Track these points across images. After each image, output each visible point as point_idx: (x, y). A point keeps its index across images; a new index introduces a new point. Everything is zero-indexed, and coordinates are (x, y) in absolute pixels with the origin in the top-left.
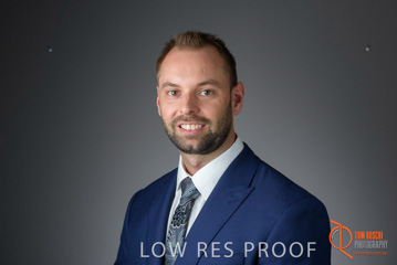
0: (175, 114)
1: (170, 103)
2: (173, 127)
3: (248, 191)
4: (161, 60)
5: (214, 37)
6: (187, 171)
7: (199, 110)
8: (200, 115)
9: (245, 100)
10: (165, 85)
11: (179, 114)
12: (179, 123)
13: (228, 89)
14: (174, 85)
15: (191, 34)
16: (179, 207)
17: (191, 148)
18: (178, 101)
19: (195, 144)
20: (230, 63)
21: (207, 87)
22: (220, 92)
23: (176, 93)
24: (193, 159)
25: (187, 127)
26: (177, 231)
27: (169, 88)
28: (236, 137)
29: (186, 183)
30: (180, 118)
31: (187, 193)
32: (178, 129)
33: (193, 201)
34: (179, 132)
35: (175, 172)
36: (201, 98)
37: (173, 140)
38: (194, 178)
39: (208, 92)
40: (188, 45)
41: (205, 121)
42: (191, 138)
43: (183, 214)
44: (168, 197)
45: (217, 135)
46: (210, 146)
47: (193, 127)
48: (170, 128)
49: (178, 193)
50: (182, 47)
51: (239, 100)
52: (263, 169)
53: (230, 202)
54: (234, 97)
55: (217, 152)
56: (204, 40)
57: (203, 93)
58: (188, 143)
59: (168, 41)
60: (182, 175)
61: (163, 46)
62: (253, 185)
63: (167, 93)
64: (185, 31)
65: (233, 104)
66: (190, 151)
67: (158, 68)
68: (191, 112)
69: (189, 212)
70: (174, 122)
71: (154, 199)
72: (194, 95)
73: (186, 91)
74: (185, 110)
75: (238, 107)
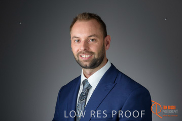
0: (78, 50)
1: (76, 46)
2: (78, 56)
3: (114, 85)
4: (72, 26)
5: (95, 15)
6: (85, 76)
7: (89, 48)
8: (89, 50)
9: (111, 43)
10: (73, 38)
11: (80, 51)
12: (80, 55)
13: (103, 38)
14: (77, 37)
15: (84, 14)
16: (82, 93)
17: (86, 65)
18: (80, 44)
19: (88, 64)
20: (103, 26)
21: (92, 38)
22: (98, 40)
23: (78, 41)
24: (88, 71)
25: (84, 56)
26: (82, 104)
27: (75, 39)
28: (107, 61)
29: (85, 82)
30: (81, 52)
31: (86, 86)
32: (80, 57)
33: (88, 90)
34: (80, 59)
35: (80, 77)
36: (90, 43)
37: (78, 62)
38: (89, 80)
39: (93, 40)
40: (83, 19)
41: (92, 53)
42: (86, 61)
43: (84, 96)
44: (77, 89)
45: (98, 60)
46: (95, 65)
47: (87, 56)
48: (76, 57)
49: (82, 87)
50: (80, 20)
51: (108, 43)
52: (120, 75)
53: (105, 90)
54: (105, 42)
55: (98, 67)
56: (90, 16)
57: (91, 41)
58: (85, 63)
59: (75, 18)
60: (83, 78)
61: (72, 20)
62: (116, 82)
63: (75, 41)
64: (82, 13)
65: (105, 45)
66: (86, 67)
67: (70, 30)
68: (85, 50)
69: (87, 95)
70: (78, 54)
71: (70, 89)
72: (86, 42)
73: (83, 40)
74: (82, 48)
75: (108, 46)
